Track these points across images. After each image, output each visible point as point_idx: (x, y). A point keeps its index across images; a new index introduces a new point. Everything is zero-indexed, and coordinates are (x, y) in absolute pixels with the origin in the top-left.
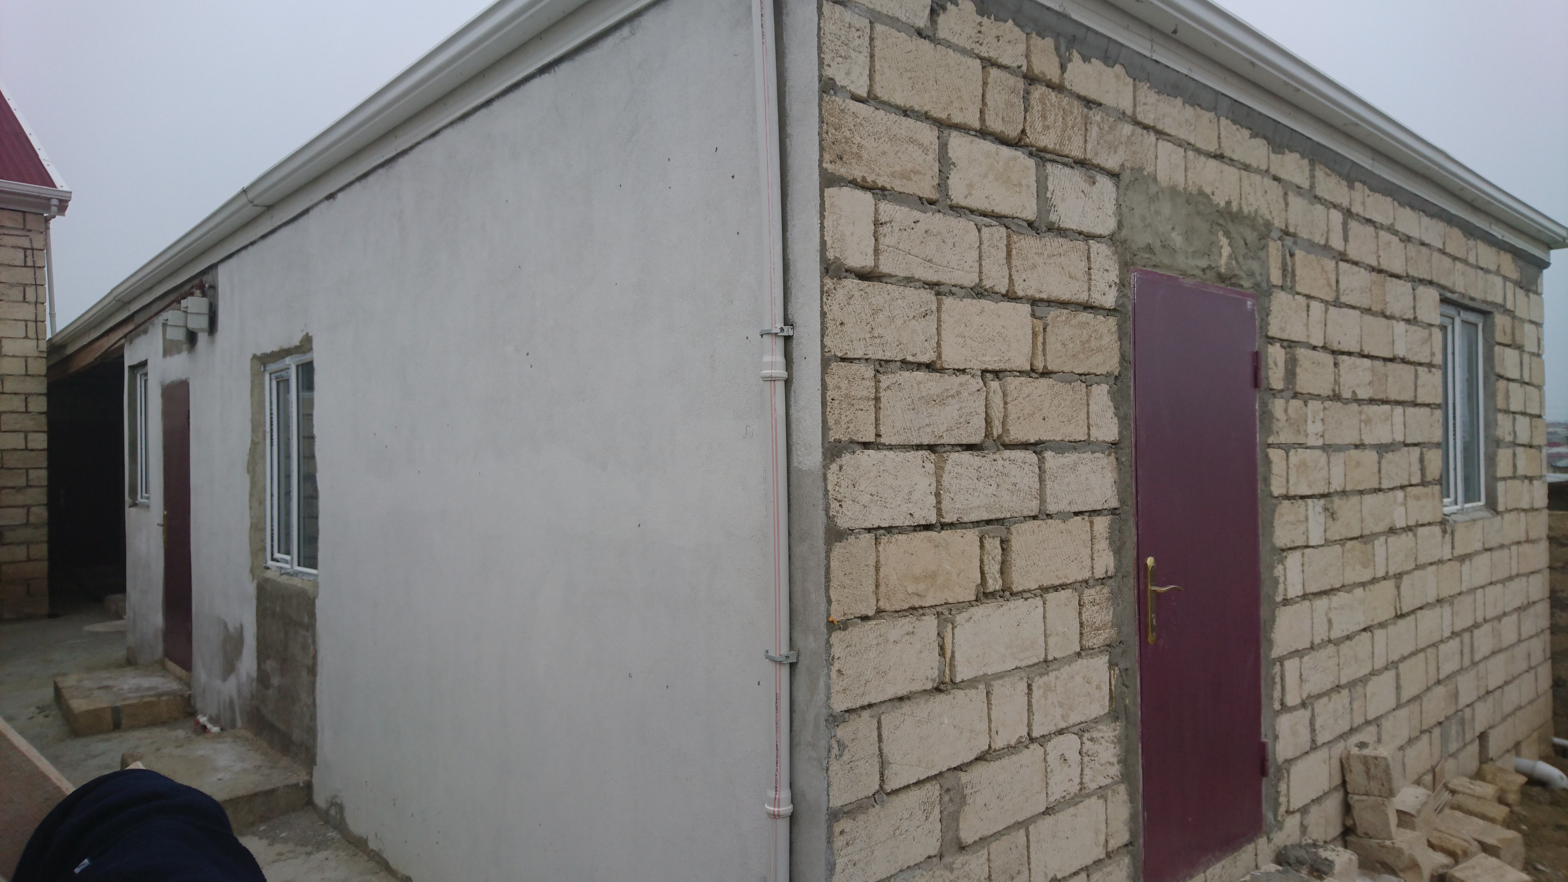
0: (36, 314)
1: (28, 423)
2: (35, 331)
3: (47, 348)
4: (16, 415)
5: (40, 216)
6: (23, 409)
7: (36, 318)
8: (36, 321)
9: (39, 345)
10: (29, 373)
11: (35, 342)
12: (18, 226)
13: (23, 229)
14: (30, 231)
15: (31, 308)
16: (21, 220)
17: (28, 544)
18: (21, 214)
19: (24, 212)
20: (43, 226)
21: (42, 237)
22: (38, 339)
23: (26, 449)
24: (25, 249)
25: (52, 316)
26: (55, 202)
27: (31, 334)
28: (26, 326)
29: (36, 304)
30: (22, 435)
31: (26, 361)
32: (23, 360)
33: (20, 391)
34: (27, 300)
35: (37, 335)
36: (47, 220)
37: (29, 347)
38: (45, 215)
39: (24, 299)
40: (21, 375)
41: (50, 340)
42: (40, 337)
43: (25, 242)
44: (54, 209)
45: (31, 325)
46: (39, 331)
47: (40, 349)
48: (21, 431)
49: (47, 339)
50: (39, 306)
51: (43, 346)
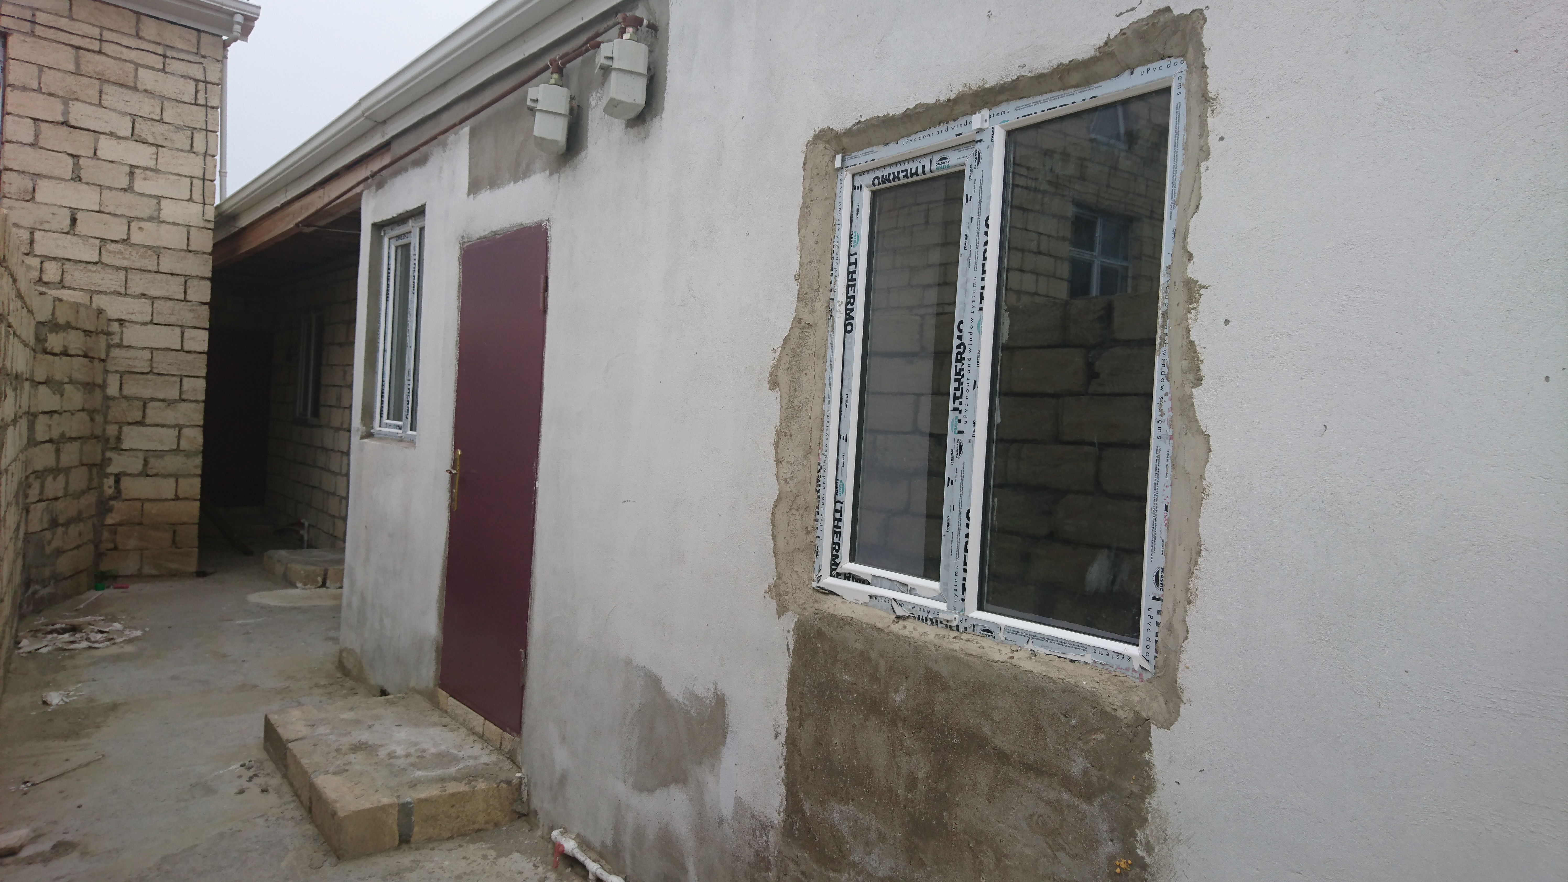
0: (205, 168)
1: (186, 315)
2: (201, 192)
3: (215, 218)
4: (171, 303)
5: (216, 38)
6: (182, 297)
7: (204, 176)
8: (204, 179)
9: (206, 211)
10: (190, 248)
11: (200, 207)
12: (191, 50)
13: (197, 54)
14: (204, 57)
15: (199, 160)
16: (194, 41)
17: (177, 476)
18: (195, 33)
19: (199, 31)
20: (221, 51)
21: (218, 65)
22: (204, 204)
23: (182, 350)
24: (197, 81)
25: (223, 174)
26: (239, 18)
27: (197, 196)
28: (191, 184)
29: (205, 157)
30: (178, 331)
31: (188, 232)
32: (185, 229)
33: (178, 272)
34: (195, 150)
35: (204, 200)
36: (226, 45)
37: (192, 213)
38: (225, 38)
39: (191, 150)
40: (181, 250)
41: (217, 207)
42: (207, 201)
43: (196, 71)
44: (237, 28)
45: (198, 183)
46: (207, 194)
47: (206, 217)
48: (177, 326)
49: (215, 205)
50: (208, 158)
51: (211, 214)
